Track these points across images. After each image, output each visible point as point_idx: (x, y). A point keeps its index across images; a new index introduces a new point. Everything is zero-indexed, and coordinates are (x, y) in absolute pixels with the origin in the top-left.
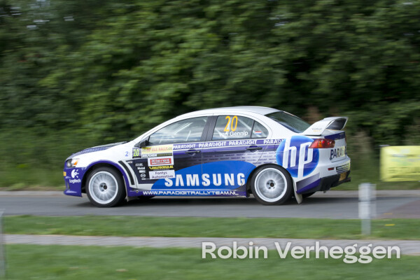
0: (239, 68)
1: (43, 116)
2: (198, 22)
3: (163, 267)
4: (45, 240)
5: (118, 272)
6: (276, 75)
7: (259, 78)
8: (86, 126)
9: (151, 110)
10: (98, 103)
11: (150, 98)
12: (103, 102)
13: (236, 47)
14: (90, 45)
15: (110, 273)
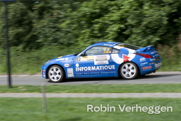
0: (147, 17)
1: (61, 40)
4: (64, 95)
6: (164, 20)
7: (156, 21)
8: (81, 45)
9: (108, 37)
10: (86, 34)
11: (107, 31)
12: (88, 34)
13: (146, 8)
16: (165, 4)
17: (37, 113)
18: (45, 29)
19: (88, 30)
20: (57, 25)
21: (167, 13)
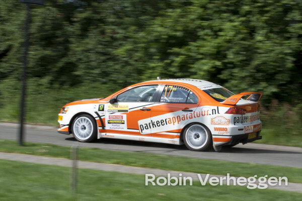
0: (260, 53)
1: (114, 76)
2: (233, 18)
3: (192, 195)
4: (108, 167)
5: (159, 195)
6: (287, 61)
7: (274, 62)
10: (156, 70)
11: (193, 70)
12: (159, 70)
13: (259, 38)
14: (153, 28)
15: (153, 196)
16: (292, 35)
17: (61, 192)
18: (89, 54)
19: (160, 64)
20: (110, 49)
21: (293, 50)
